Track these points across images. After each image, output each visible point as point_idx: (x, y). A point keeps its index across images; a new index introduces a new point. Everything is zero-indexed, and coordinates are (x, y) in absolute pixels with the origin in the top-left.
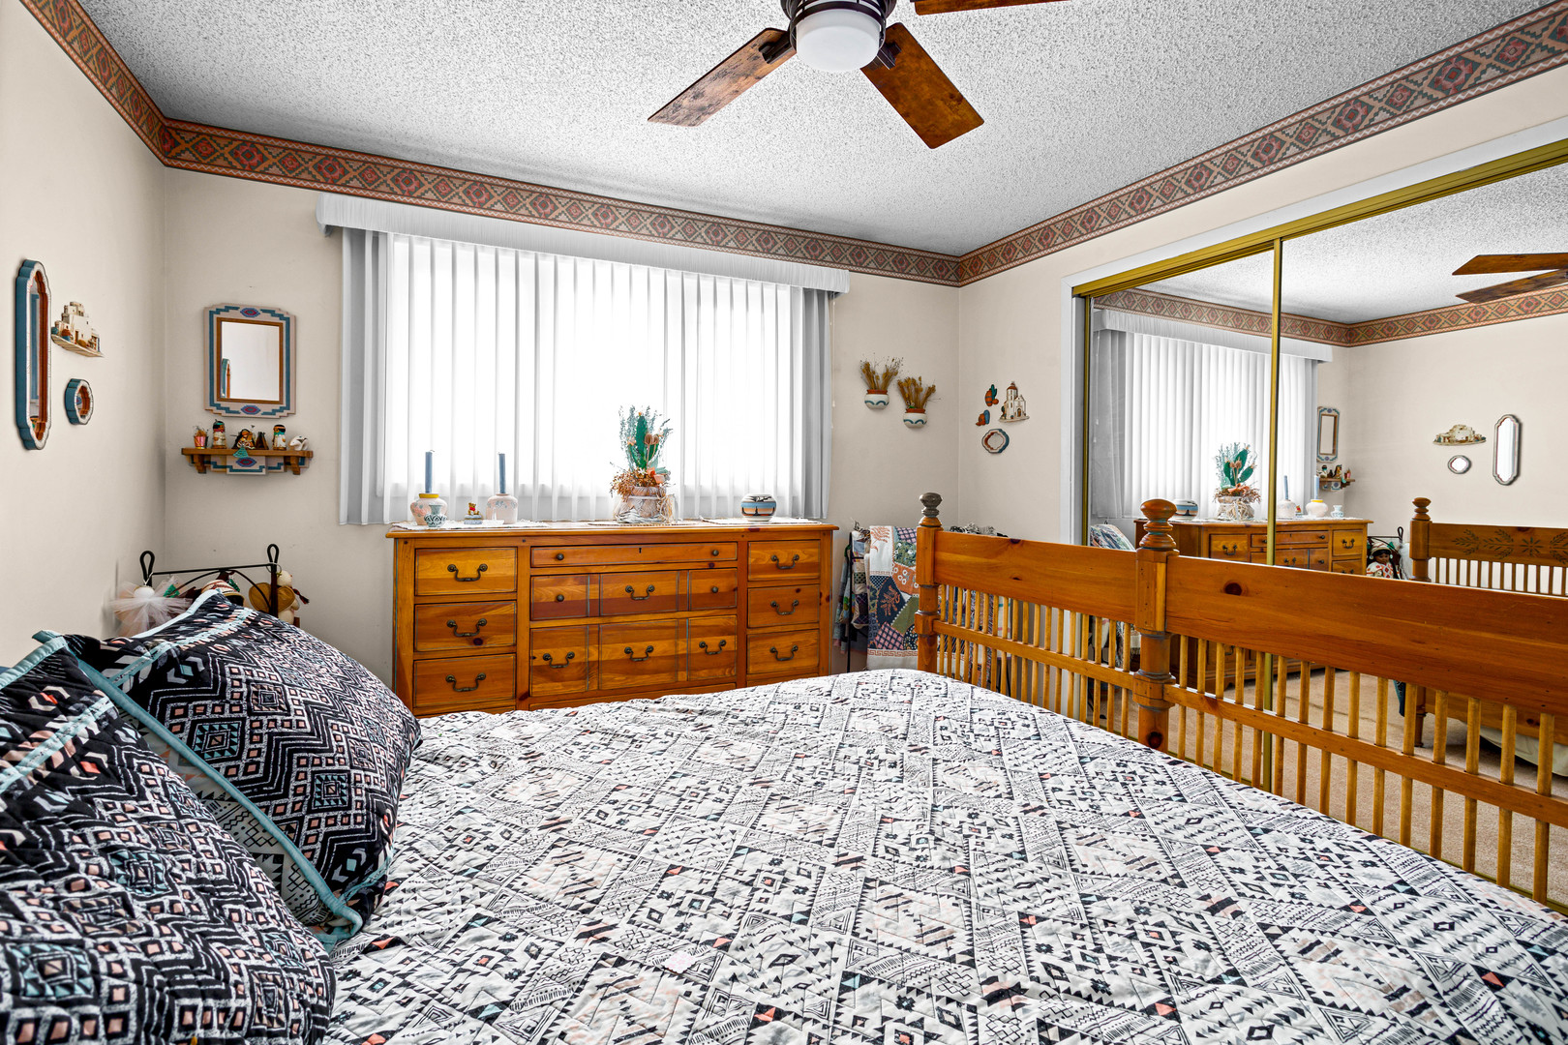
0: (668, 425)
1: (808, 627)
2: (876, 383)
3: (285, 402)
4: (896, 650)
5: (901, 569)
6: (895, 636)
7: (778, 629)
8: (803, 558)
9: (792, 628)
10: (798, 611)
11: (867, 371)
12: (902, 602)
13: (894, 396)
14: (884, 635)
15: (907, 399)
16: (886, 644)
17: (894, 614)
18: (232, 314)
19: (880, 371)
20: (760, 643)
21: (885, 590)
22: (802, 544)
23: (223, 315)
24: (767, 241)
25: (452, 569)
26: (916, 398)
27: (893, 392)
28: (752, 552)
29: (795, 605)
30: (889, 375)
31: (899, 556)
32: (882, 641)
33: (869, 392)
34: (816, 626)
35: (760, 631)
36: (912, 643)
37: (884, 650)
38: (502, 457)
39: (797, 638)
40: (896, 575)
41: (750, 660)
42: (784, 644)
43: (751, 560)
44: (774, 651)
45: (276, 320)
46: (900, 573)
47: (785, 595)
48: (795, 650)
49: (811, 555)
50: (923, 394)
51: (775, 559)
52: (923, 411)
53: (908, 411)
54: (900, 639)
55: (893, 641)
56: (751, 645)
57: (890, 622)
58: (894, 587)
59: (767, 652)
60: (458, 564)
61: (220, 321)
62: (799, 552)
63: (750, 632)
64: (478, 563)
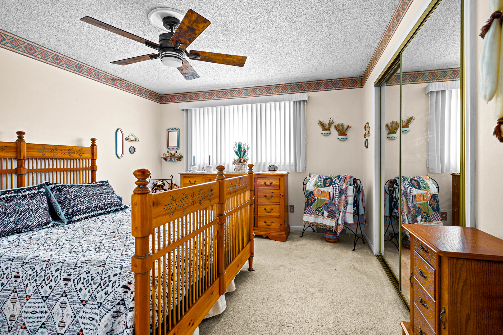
0: (248, 146)
1: (276, 203)
2: (325, 127)
3: (178, 147)
4: (312, 215)
5: (315, 189)
6: (312, 210)
7: (267, 203)
8: (274, 183)
9: (271, 203)
10: (273, 198)
11: (322, 124)
12: (315, 200)
13: (333, 130)
14: (309, 210)
15: (338, 131)
16: (309, 213)
17: (312, 203)
18: (170, 130)
19: (326, 122)
20: (261, 206)
21: (310, 195)
22: (274, 179)
23: (169, 130)
24: (285, 89)
25: (190, 181)
26: (342, 131)
27: (333, 129)
28: (258, 181)
29: (272, 197)
30: (330, 124)
31: (315, 184)
32: (308, 211)
33: (323, 130)
34: (279, 204)
35: (261, 203)
36: (318, 213)
37: (308, 214)
38: (210, 156)
39: (273, 206)
40: (314, 191)
41: (258, 211)
42: (269, 208)
43: (258, 183)
44: (265, 209)
45: (176, 130)
46: (315, 190)
47: (269, 194)
48: (272, 210)
49: (276, 182)
50: (345, 129)
51: (265, 183)
52: (346, 135)
53: (339, 135)
54: (314, 212)
55: (311, 212)
56: (258, 207)
57: (311, 206)
58: (313, 195)
59: (263, 209)
60: (191, 181)
61: (168, 132)
62: (272, 181)
63: (258, 203)
64: (195, 180)
